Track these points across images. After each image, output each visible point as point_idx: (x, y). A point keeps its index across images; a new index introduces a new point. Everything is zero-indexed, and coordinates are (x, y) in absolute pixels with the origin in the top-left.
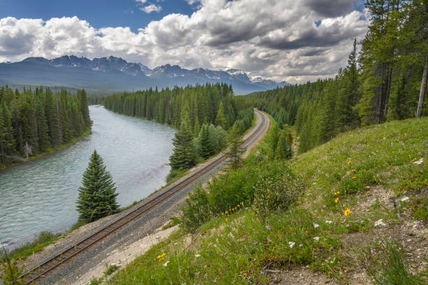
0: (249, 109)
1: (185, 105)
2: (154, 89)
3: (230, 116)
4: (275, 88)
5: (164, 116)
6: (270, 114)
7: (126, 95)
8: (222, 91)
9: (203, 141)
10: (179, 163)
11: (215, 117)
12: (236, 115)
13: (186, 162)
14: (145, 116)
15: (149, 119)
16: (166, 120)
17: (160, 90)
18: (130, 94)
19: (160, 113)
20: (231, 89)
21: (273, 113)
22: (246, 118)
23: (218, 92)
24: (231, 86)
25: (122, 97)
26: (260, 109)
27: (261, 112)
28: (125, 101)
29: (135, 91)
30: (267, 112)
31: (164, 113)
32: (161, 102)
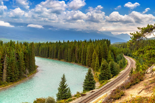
15: (60, 60)
19: (69, 56)
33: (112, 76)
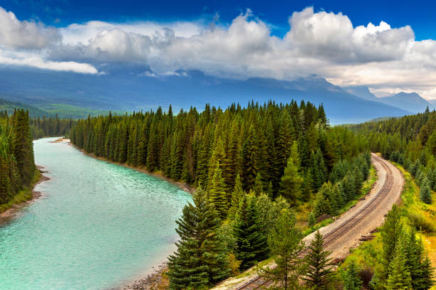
0: (360, 156)
1: (218, 148)
2: (165, 111)
3: (313, 173)
4: (423, 111)
5: (180, 166)
6: (406, 168)
7: (111, 119)
8: (302, 118)
9: (242, 227)
10: (188, 275)
11: (282, 173)
12: (330, 169)
13: (200, 272)
14: (144, 163)
15: (152, 171)
16: (184, 175)
17: (175, 114)
18: (121, 119)
19: (174, 160)
20: (321, 115)
21: (412, 166)
22: (349, 178)
23: (289, 120)
24: (321, 109)
25: (104, 125)
26: (386, 157)
27: (387, 163)
28: (109, 132)
29: (130, 113)
30: (401, 163)
31: (181, 159)
32: (176, 137)
33: (236, 264)
